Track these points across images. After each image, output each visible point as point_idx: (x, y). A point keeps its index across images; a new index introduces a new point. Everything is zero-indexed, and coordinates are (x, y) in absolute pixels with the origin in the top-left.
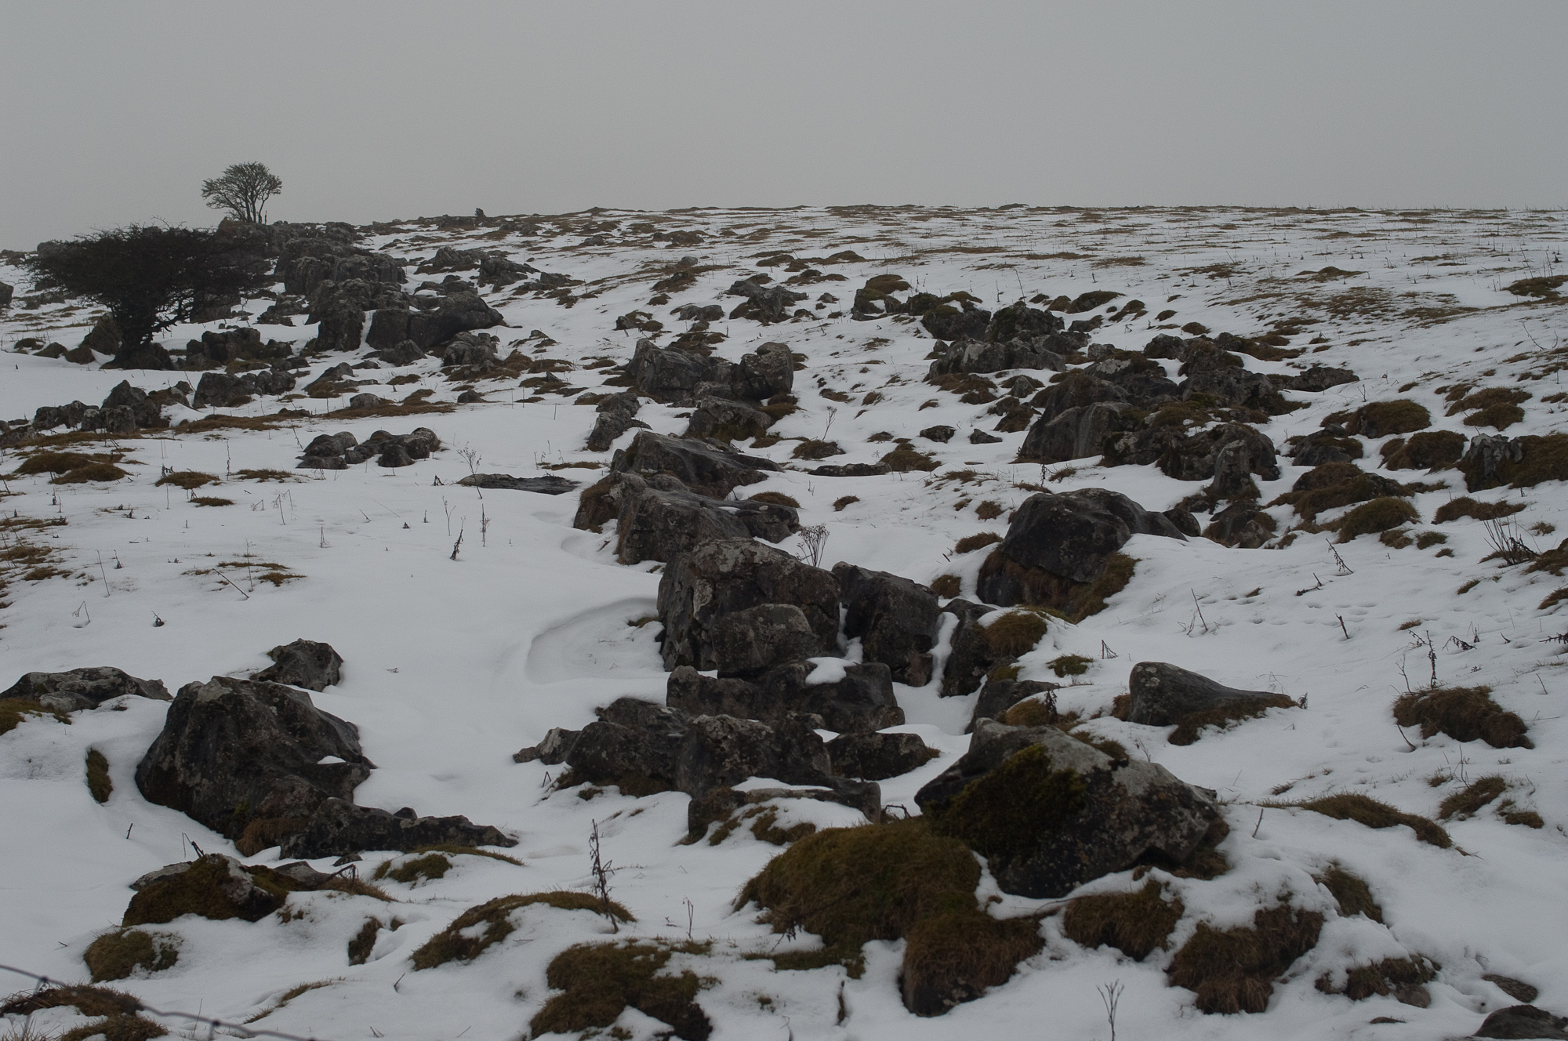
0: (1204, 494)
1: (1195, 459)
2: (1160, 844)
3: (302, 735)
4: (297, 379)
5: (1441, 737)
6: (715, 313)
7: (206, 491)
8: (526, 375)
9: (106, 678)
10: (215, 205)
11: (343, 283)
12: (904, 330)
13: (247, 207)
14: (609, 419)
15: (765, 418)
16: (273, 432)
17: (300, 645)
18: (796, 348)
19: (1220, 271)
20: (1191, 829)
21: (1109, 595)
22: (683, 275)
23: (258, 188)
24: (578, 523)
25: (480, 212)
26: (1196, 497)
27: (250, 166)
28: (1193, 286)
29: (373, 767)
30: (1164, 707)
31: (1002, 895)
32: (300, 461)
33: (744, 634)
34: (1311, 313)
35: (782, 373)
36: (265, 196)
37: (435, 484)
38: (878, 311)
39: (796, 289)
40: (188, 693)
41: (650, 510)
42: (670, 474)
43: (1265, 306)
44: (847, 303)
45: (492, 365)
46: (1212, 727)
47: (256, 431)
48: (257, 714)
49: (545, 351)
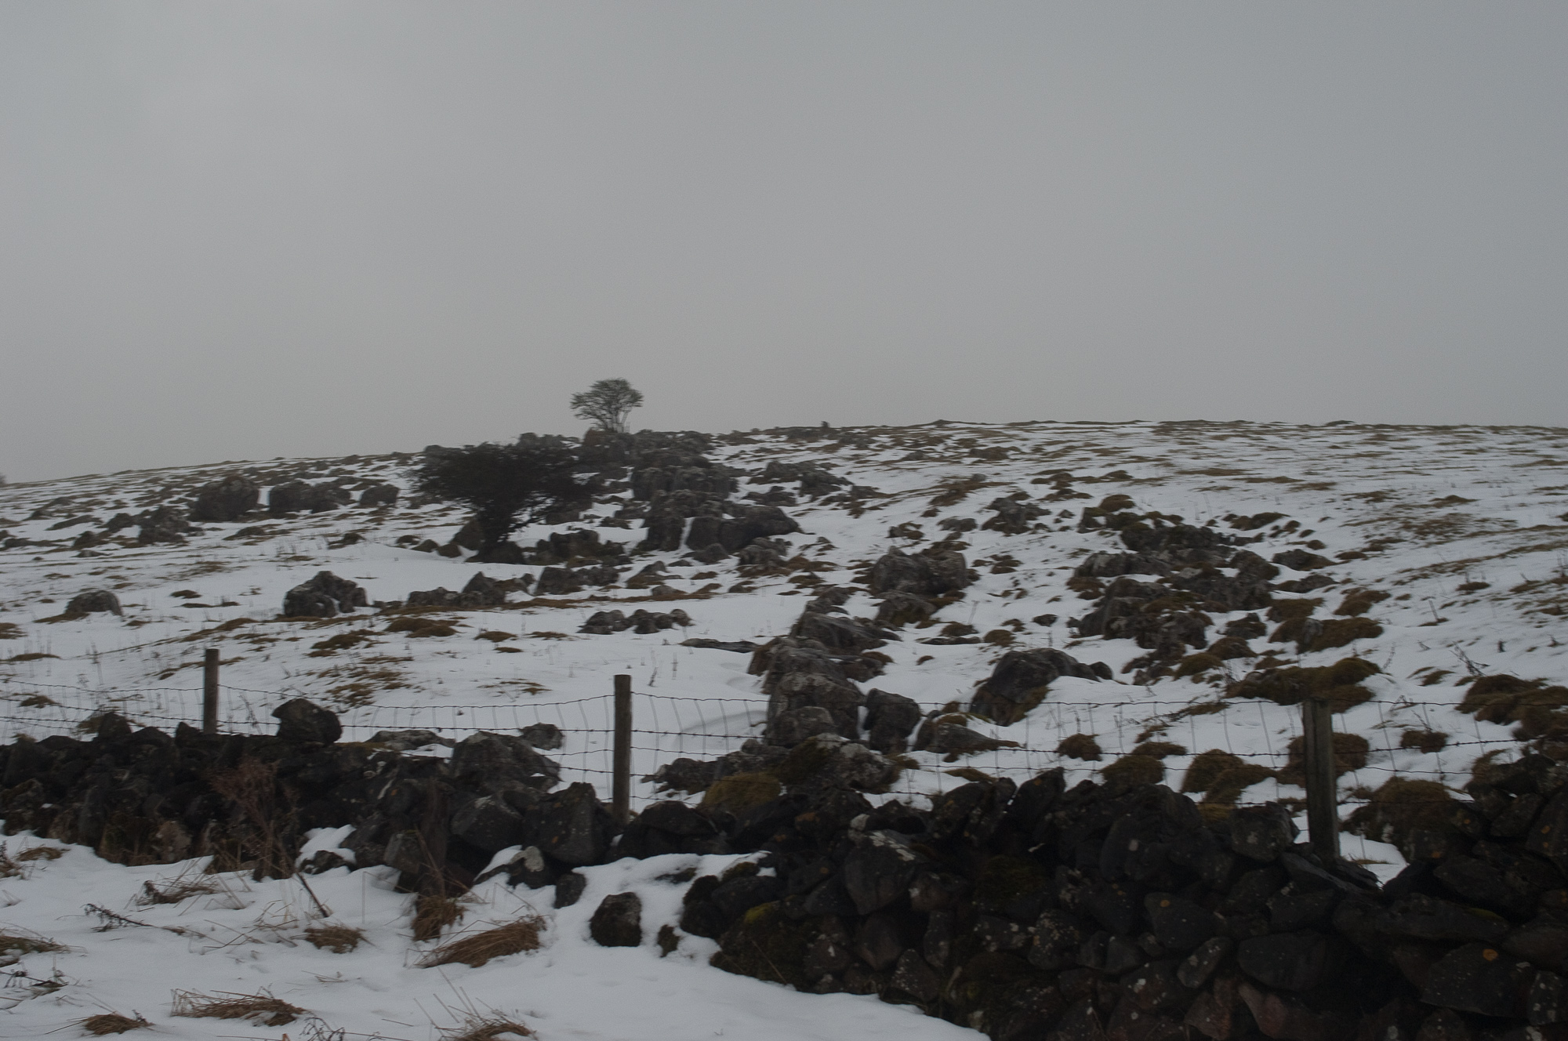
0: (1147, 657)
3: (526, 763)
4: (621, 574)
6: (969, 525)
7: (506, 644)
8: (796, 574)
10: (582, 417)
13: (611, 419)
15: (930, 608)
16: (571, 610)
17: (539, 726)
19: (1377, 497)
21: (1028, 710)
22: (954, 492)
23: (621, 401)
24: (751, 671)
25: (825, 424)
26: (1142, 659)
27: (615, 382)
28: (1348, 509)
29: (560, 780)
32: (580, 629)
33: (791, 723)
36: (628, 409)
37: (663, 644)
38: (1097, 525)
39: (1043, 507)
40: (465, 742)
43: (1379, 528)
44: (1076, 520)
45: (776, 565)
47: (559, 610)
48: (500, 750)
49: (823, 554)
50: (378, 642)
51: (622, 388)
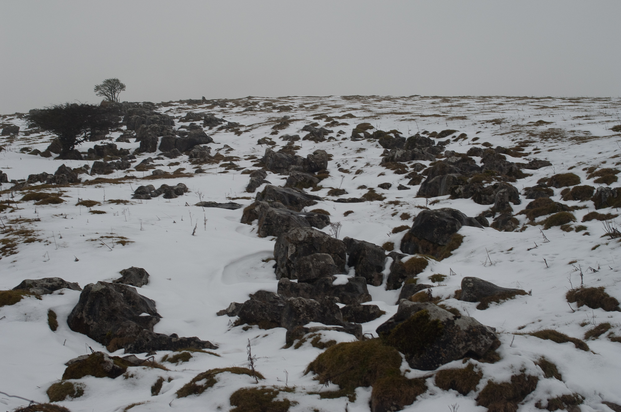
0: (490, 210)
1: (487, 196)
2: (473, 349)
3: (133, 305)
4: (131, 164)
5: (585, 307)
6: (296, 138)
7: (95, 208)
8: (222, 163)
9: (56, 282)
10: (99, 95)
11: (150, 126)
12: (371, 145)
13: (112, 96)
14: (255, 180)
15: (316, 180)
16: (122, 184)
17: (132, 269)
18: (329, 152)
19: (497, 122)
20: (486, 343)
21: (453, 250)
22: (284, 123)
23: (116, 88)
24: (243, 221)
25: (204, 98)
26: (487, 212)
27: (113, 80)
28: (486, 128)
29: (161, 317)
30: (475, 294)
31: (410, 369)
32: (133, 196)
33: (308, 265)
34: (533, 138)
35: (323, 162)
36: (119, 91)
37: (186, 205)
38: (361, 137)
39: (329, 129)
40: (88, 288)
41: (271, 216)
42: (279, 202)
43: (515, 136)
44: (349, 134)
45: (209, 158)
46: (494, 303)
47: (115, 184)
48: (115, 296)
49: (229, 153)
50: (18, 209)
51: (116, 83)
